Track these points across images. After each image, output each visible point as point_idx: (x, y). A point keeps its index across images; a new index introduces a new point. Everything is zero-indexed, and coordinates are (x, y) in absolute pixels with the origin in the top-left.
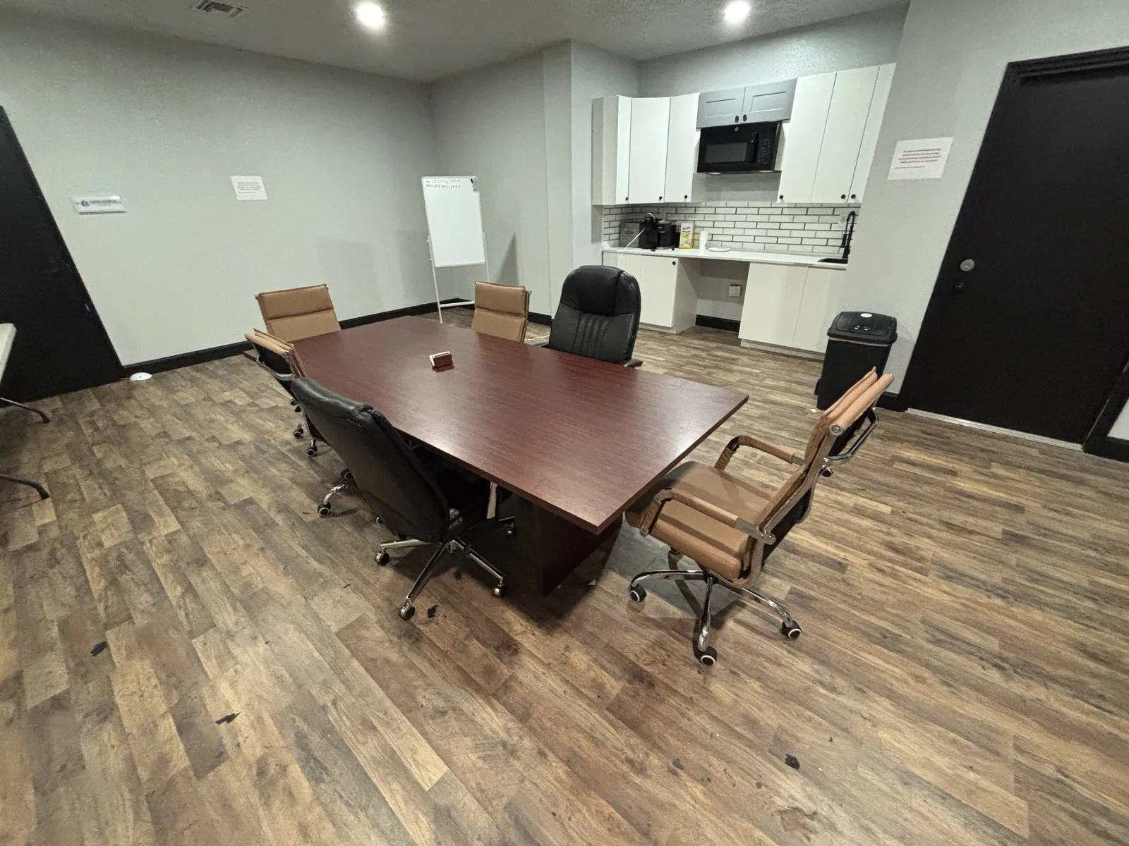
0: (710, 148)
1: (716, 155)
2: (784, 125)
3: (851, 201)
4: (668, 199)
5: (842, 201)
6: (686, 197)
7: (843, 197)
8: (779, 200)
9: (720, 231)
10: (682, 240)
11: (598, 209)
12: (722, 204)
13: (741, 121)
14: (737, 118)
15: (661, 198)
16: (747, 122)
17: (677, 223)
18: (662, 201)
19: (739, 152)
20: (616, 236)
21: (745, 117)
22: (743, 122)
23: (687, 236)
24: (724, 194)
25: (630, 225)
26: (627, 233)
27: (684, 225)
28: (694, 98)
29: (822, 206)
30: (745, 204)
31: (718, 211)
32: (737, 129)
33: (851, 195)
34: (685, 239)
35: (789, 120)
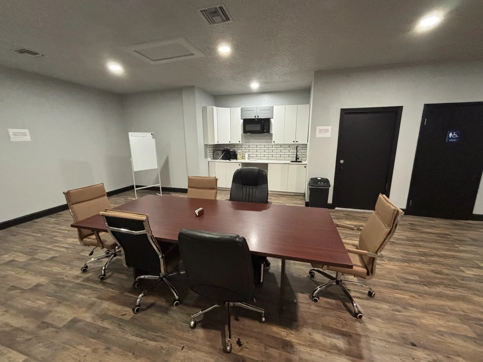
0: (247, 126)
1: (250, 127)
2: (271, 119)
3: (296, 143)
4: (232, 142)
5: (294, 143)
6: (240, 142)
8: (273, 143)
9: (252, 153)
11: (206, 146)
12: (251, 144)
13: (257, 117)
14: (255, 117)
15: (230, 142)
16: (259, 118)
17: (236, 151)
19: (258, 127)
20: (212, 156)
21: (258, 116)
22: (257, 118)
23: (240, 155)
24: (251, 141)
25: (218, 151)
26: (216, 154)
27: (238, 151)
28: (239, 109)
29: (285, 145)
30: (259, 144)
31: (250, 146)
32: (256, 120)
33: (296, 141)
34: (239, 156)
35: (273, 118)
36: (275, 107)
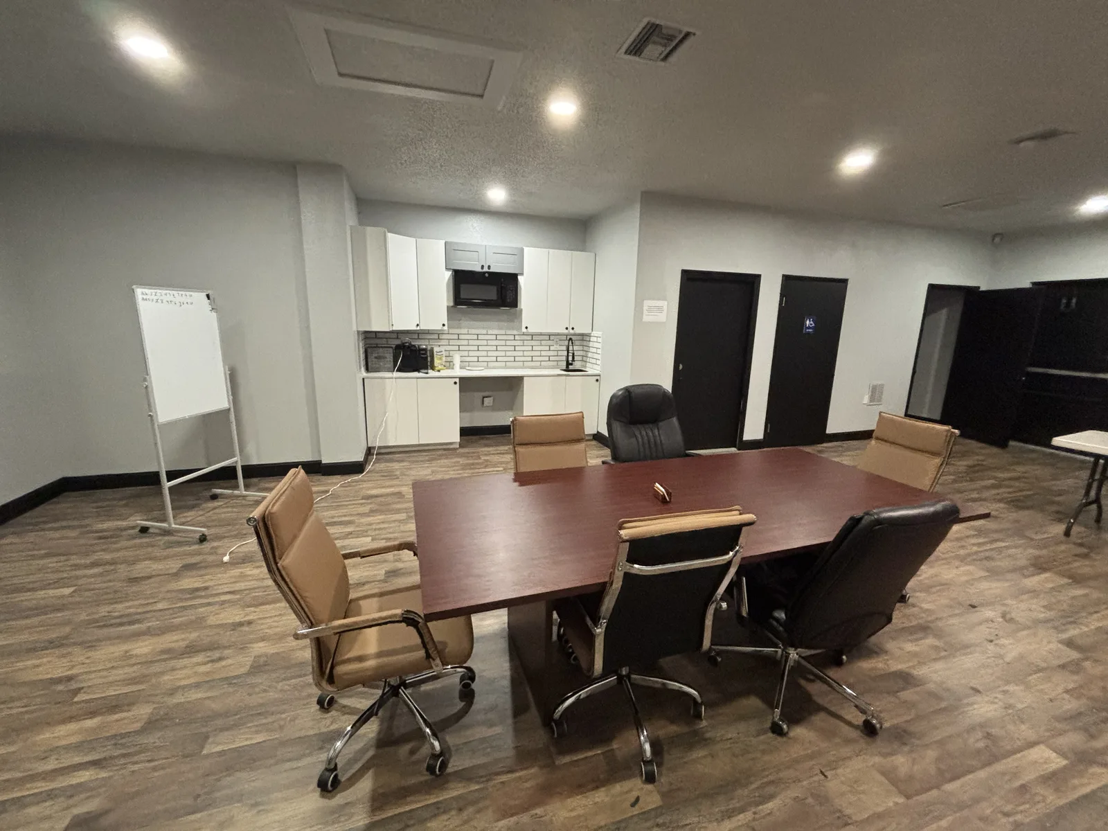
0: (463, 287)
1: (467, 291)
2: (519, 277)
3: (572, 331)
4: (423, 327)
5: (566, 331)
6: (444, 325)
7: (567, 328)
8: (524, 330)
9: (466, 354)
10: (437, 362)
12: (465, 331)
13: (486, 269)
14: (483, 267)
15: (417, 325)
16: (491, 270)
18: (418, 328)
19: (491, 293)
21: (489, 267)
22: (487, 270)
23: (441, 359)
24: (464, 323)
25: (380, 350)
26: (376, 358)
27: (436, 349)
28: (441, 244)
29: (541, 334)
30: (484, 332)
31: (461, 337)
32: (487, 275)
33: (571, 327)
34: (439, 361)
35: (522, 274)
36: (526, 250)
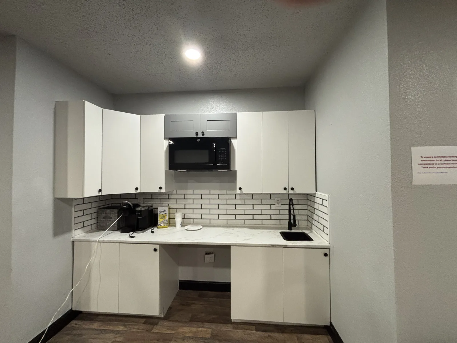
0: (178, 152)
1: (183, 157)
2: (232, 140)
3: (291, 192)
4: (144, 189)
5: (285, 192)
6: (160, 188)
7: (285, 189)
8: (238, 191)
12: (190, 192)
13: (200, 135)
15: (137, 189)
16: (205, 136)
19: (203, 157)
20: (94, 221)
21: (203, 133)
23: (164, 217)
24: (189, 184)
25: (108, 211)
26: (103, 218)
28: (160, 117)
30: (208, 192)
31: (187, 197)
32: (199, 140)
33: (290, 187)
34: (162, 220)
35: (235, 137)
